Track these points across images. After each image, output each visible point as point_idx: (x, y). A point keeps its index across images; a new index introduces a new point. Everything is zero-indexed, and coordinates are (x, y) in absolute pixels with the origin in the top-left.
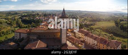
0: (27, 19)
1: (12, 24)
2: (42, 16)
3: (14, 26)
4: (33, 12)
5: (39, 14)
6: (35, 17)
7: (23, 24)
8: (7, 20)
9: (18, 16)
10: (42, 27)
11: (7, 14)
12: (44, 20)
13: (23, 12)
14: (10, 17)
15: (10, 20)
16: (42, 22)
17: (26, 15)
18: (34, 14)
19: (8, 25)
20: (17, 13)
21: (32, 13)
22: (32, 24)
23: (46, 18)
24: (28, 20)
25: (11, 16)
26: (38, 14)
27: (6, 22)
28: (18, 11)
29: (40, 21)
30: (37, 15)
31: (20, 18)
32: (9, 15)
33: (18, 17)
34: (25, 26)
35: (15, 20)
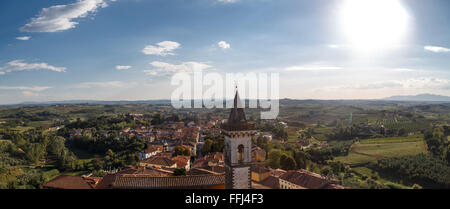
0: (89, 134)
1: (30, 154)
2: (143, 124)
3: (39, 163)
4: (109, 107)
5: (132, 117)
6: (119, 129)
7: (73, 158)
8: (10, 142)
9: (54, 126)
10: (150, 165)
11: (11, 117)
12: (152, 139)
13: (71, 109)
14: (21, 130)
15: (23, 142)
16: (146, 147)
17: (82, 119)
18: (115, 116)
19: (13, 160)
20: (49, 114)
21: (106, 114)
22: (108, 157)
23: (159, 132)
24: (92, 142)
25: (24, 125)
26: (129, 119)
27: (9, 150)
28: (53, 106)
29: (136, 146)
30: (126, 120)
31: (60, 133)
32: (17, 122)
33: (53, 129)
34: (81, 162)
35: (40, 140)
